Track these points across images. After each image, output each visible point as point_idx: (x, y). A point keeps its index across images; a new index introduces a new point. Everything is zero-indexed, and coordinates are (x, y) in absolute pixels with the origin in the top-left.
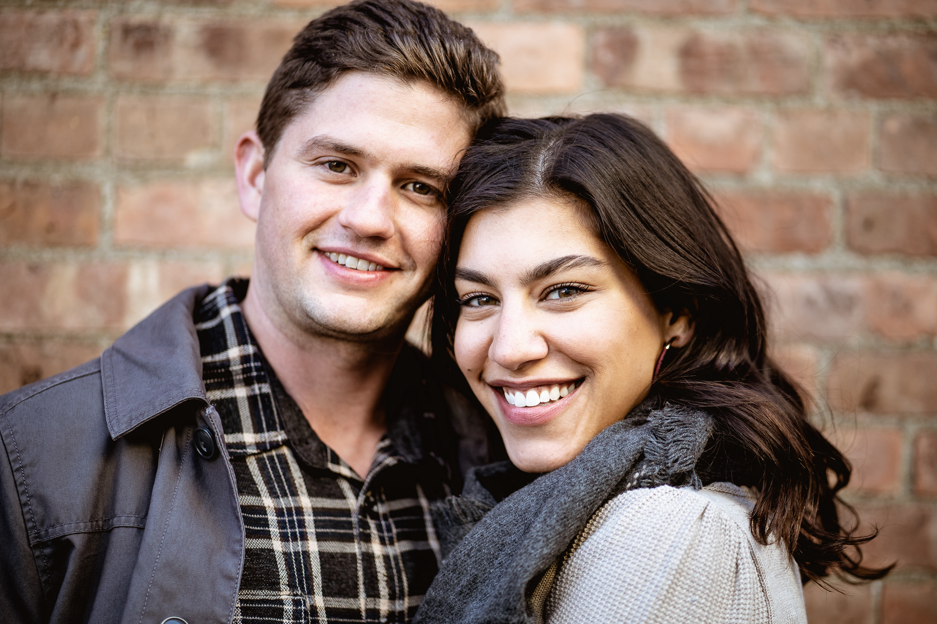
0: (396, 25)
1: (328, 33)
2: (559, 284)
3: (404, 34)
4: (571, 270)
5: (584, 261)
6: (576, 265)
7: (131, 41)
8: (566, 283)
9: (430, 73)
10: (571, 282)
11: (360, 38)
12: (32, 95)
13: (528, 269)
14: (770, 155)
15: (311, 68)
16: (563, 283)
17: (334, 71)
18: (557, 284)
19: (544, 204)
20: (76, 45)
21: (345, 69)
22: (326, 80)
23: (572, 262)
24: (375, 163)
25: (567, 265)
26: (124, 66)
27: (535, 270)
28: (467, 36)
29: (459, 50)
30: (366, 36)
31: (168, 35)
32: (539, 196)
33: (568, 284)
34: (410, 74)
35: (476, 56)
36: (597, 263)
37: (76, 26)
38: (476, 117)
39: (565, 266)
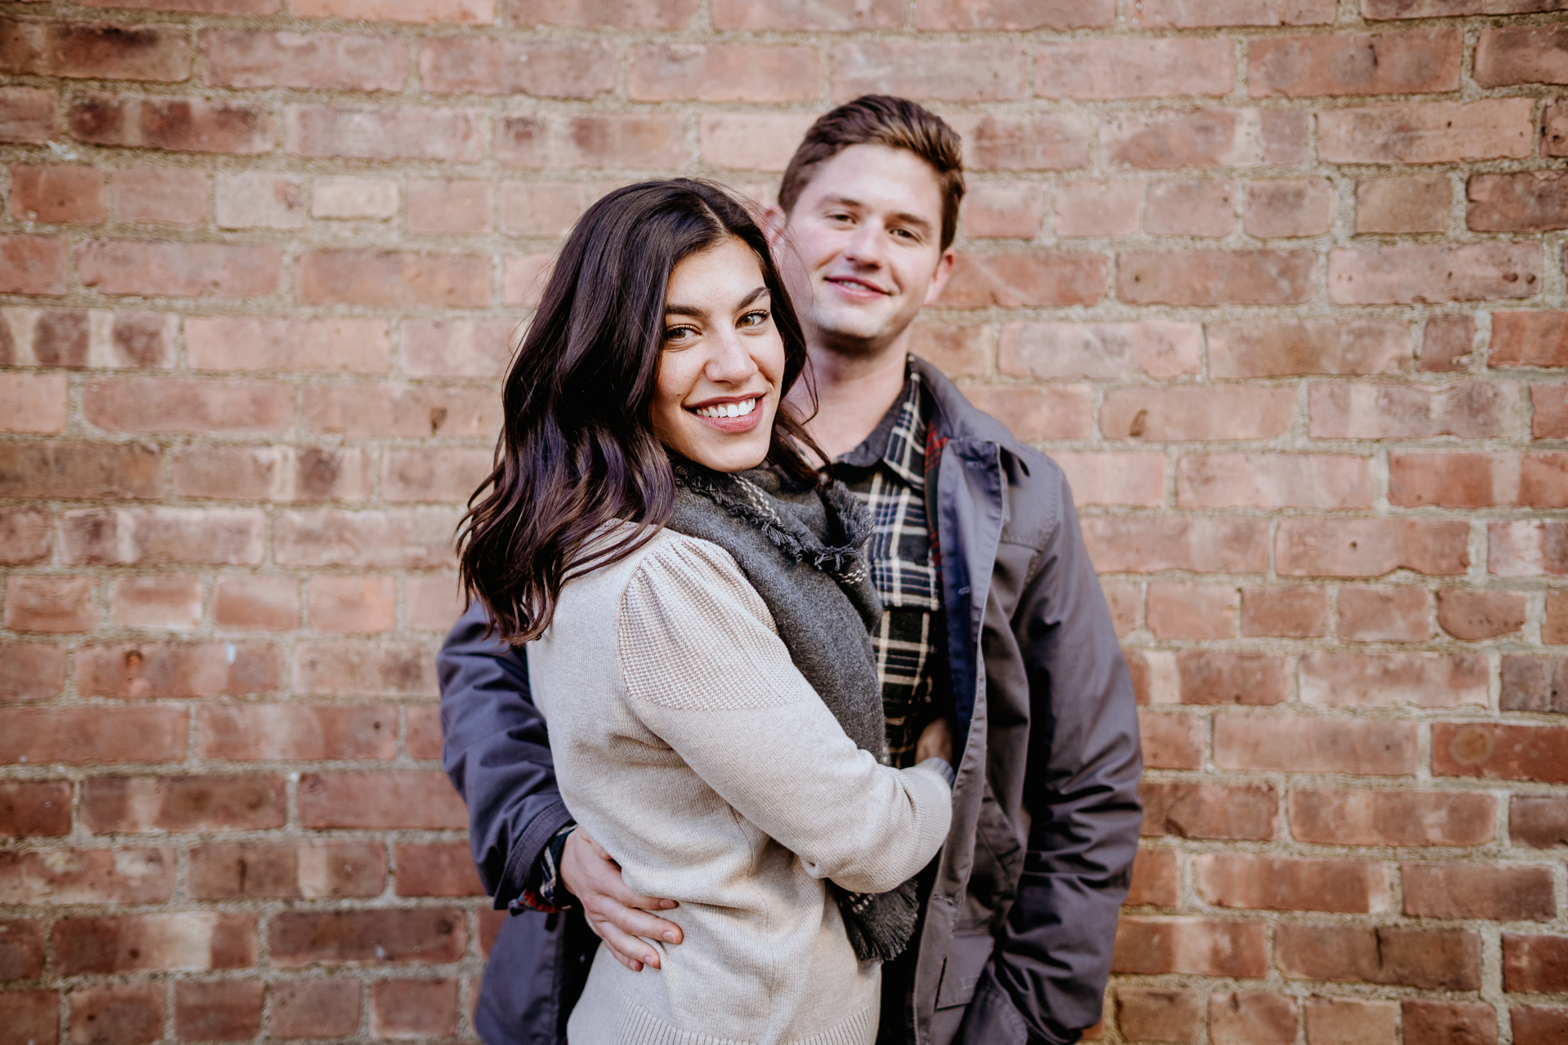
0: (885, 110)
1: (833, 121)
3: (891, 115)
7: (512, 133)
9: (912, 143)
11: (859, 120)
12: (432, 179)
14: (1053, 221)
15: (821, 148)
17: (839, 146)
20: (466, 137)
21: (848, 143)
22: (832, 153)
24: (870, 212)
26: (507, 155)
28: (939, 122)
29: (933, 129)
30: (864, 117)
31: (543, 127)
34: (897, 144)
35: (945, 135)
37: (467, 120)
38: (945, 180)
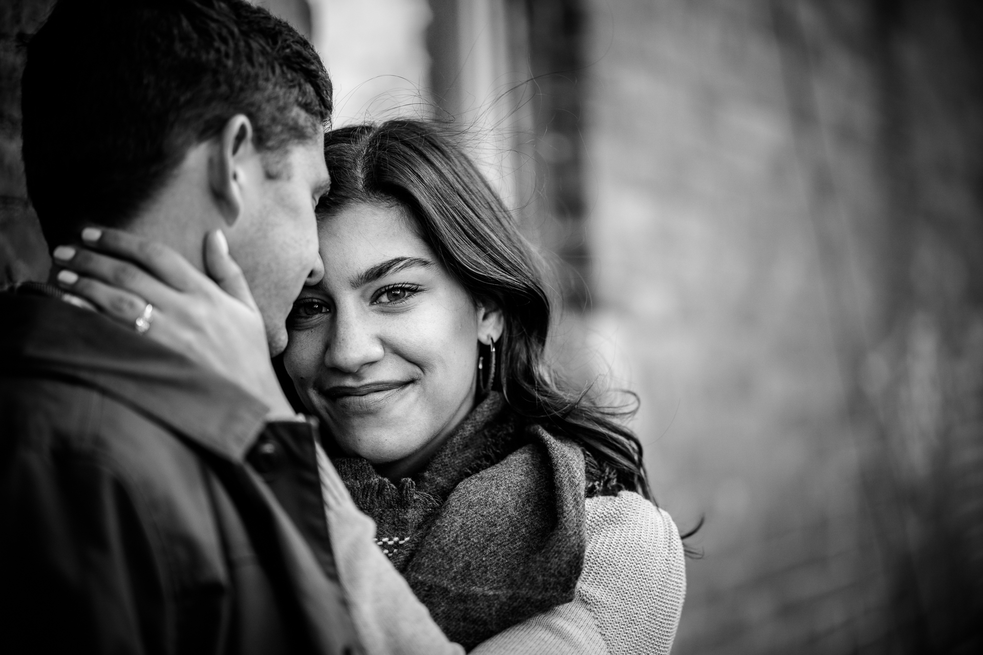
2: (392, 285)
4: (402, 271)
5: (412, 262)
6: (405, 266)
8: (399, 284)
10: (403, 284)
13: (359, 272)
16: (395, 284)
18: (389, 286)
19: (369, 209)
23: (402, 264)
25: (398, 266)
27: (367, 273)
32: (364, 201)
33: (400, 285)
36: (425, 263)
39: (395, 268)
